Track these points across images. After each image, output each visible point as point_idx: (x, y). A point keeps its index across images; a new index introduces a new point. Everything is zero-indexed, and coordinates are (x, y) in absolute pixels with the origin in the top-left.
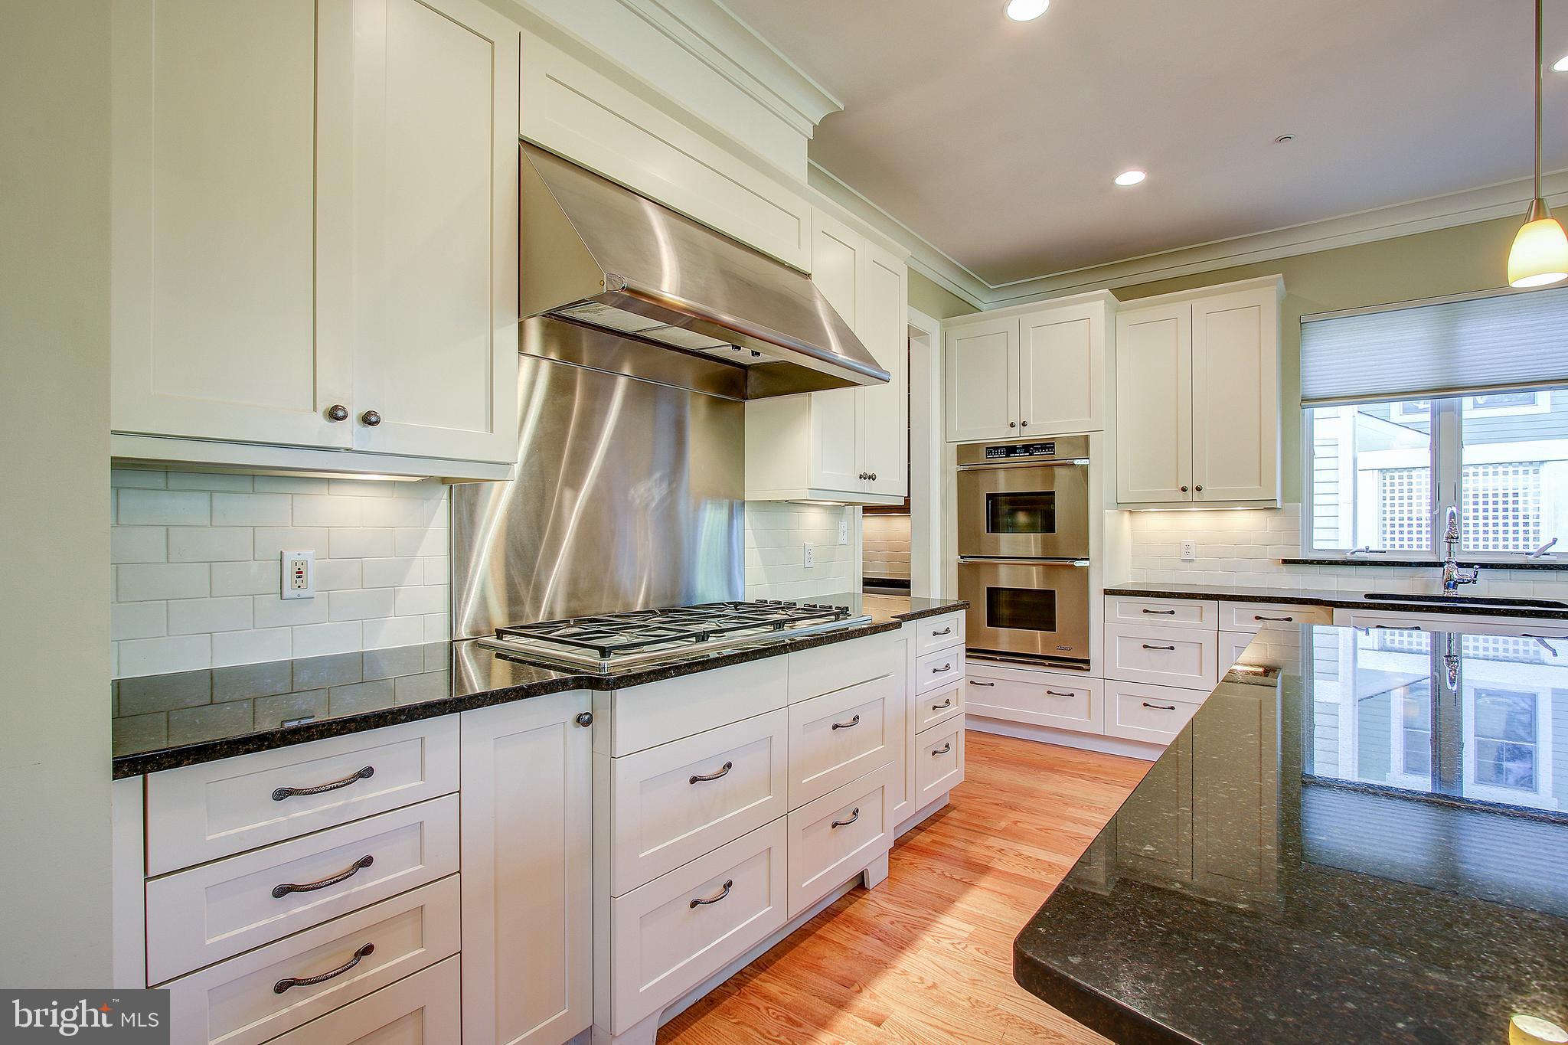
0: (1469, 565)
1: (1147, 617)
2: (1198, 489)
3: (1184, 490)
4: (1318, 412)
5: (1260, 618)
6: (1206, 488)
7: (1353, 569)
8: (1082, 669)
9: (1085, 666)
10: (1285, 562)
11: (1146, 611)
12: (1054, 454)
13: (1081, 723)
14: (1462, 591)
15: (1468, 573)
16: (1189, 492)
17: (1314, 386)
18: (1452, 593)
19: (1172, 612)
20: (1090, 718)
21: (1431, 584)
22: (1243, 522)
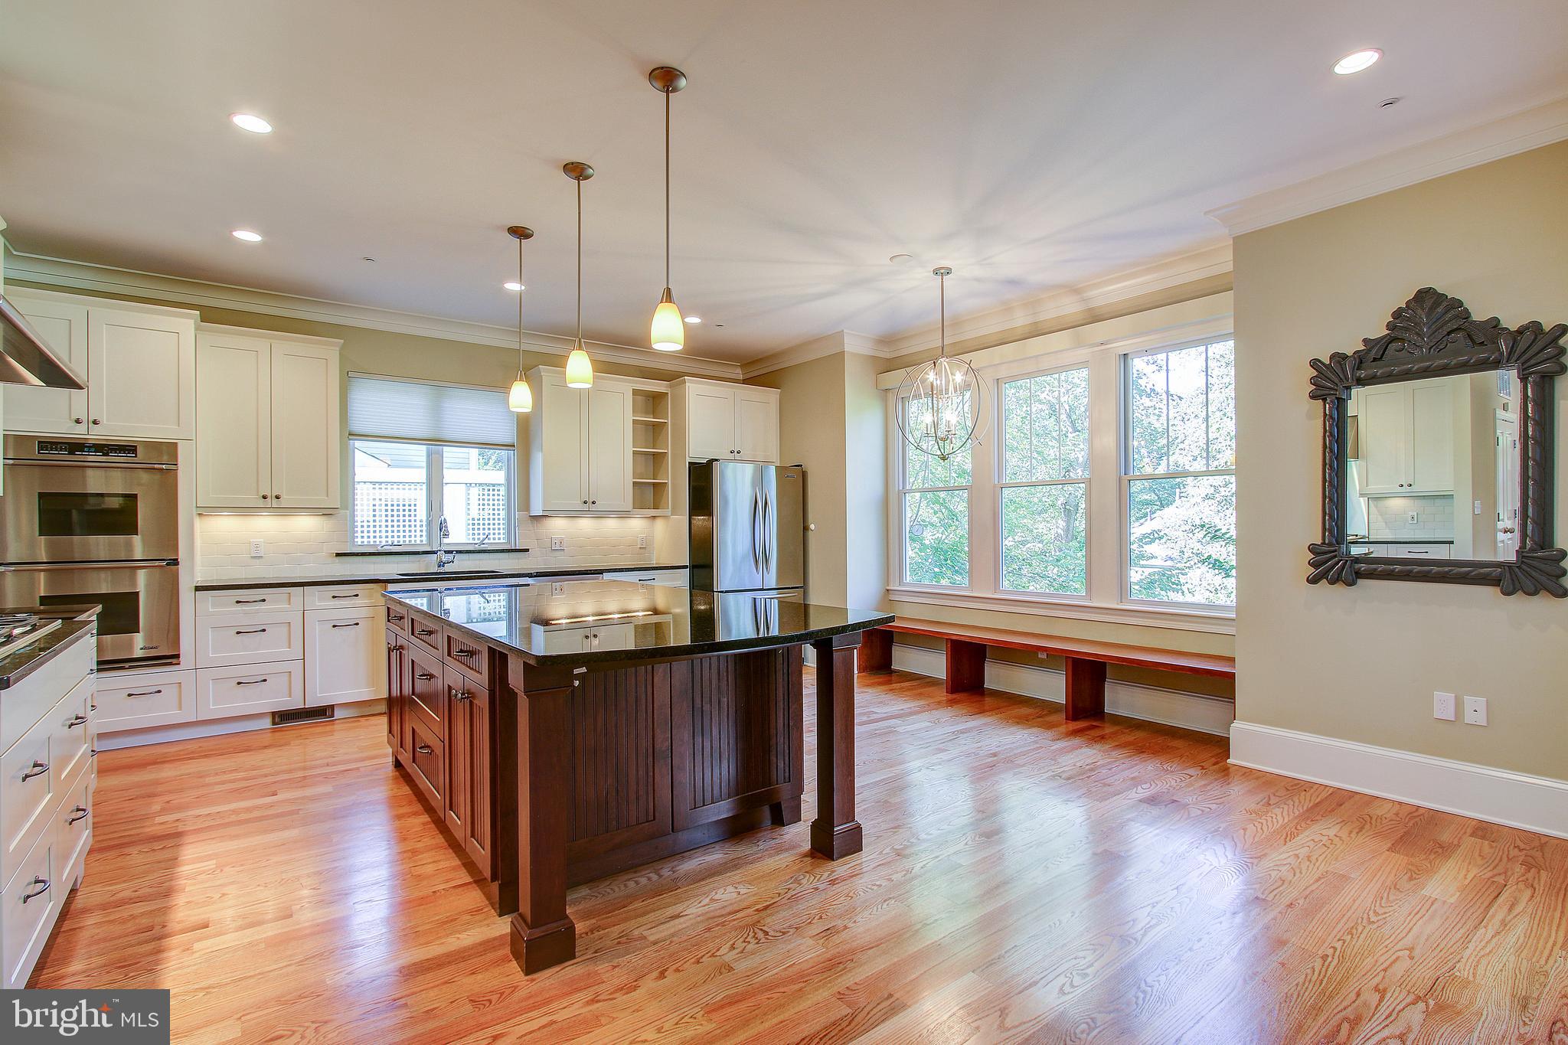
0: (450, 552)
1: (239, 607)
2: (277, 497)
3: (264, 497)
4: (358, 444)
5: (336, 597)
6: (284, 496)
7: (384, 558)
8: (171, 664)
9: (174, 661)
10: (338, 555)
11: (238, 602)
12: (136, 457)
13: (174, 716)
14: (448, 568)
15: (450, 557)
16: (269, 500)
17: (357, 426)
18: (442, 570)
19: (264, 600)
20: (180, 709)
21: (429, 565)
22: (305, 525)
